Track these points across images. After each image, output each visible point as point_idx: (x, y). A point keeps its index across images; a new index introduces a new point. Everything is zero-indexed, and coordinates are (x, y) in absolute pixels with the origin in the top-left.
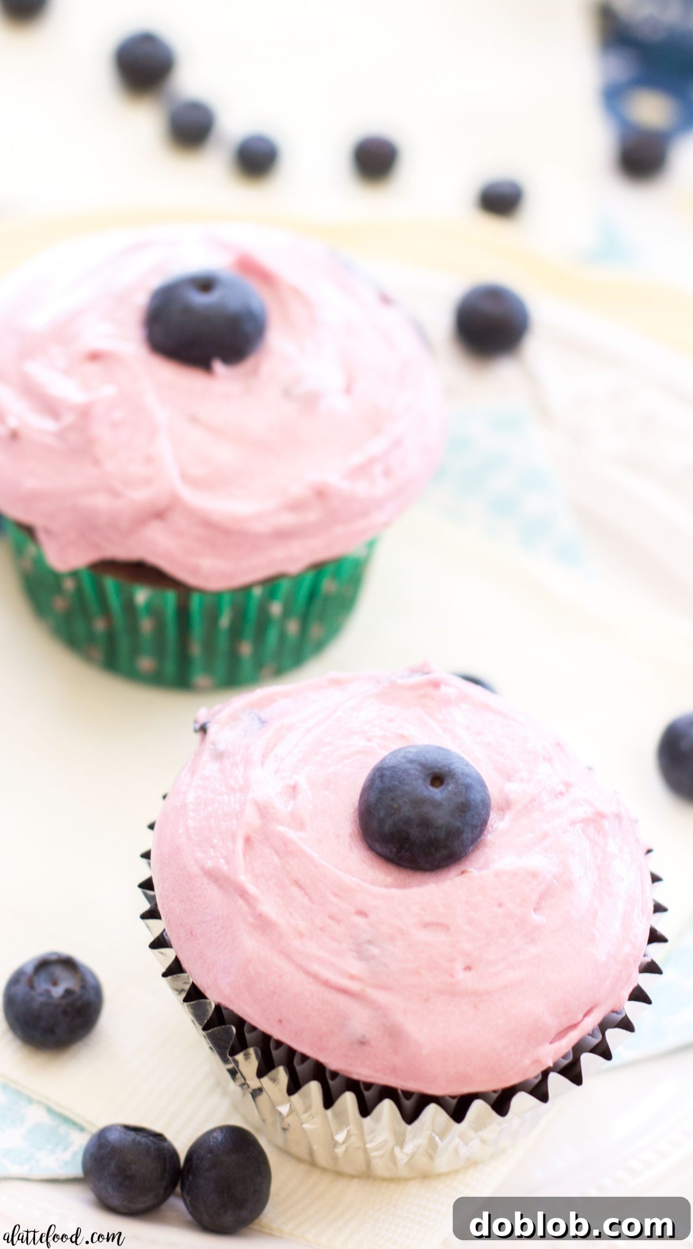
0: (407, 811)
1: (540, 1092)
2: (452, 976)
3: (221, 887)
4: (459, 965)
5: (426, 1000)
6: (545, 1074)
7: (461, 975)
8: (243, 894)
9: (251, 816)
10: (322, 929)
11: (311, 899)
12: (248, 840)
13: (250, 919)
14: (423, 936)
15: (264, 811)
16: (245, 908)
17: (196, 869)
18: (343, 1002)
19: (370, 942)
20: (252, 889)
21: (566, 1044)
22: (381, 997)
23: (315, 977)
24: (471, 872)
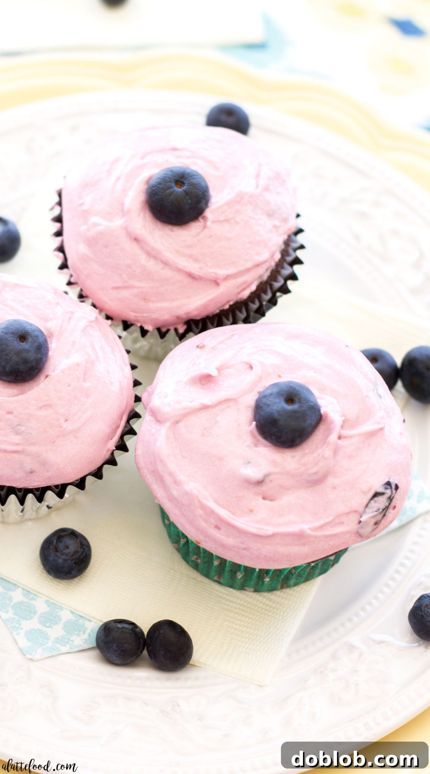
0: (15, 359)
1: (113, 462)
2: (61, 427)
4: (62, 421)
5: (54, 442)
6: (112, 454)
7: (64, 425)
14: (42, 413)
19: (19, 425)
21: (116, 438)
22: (33, 449)
24: (51, 375)
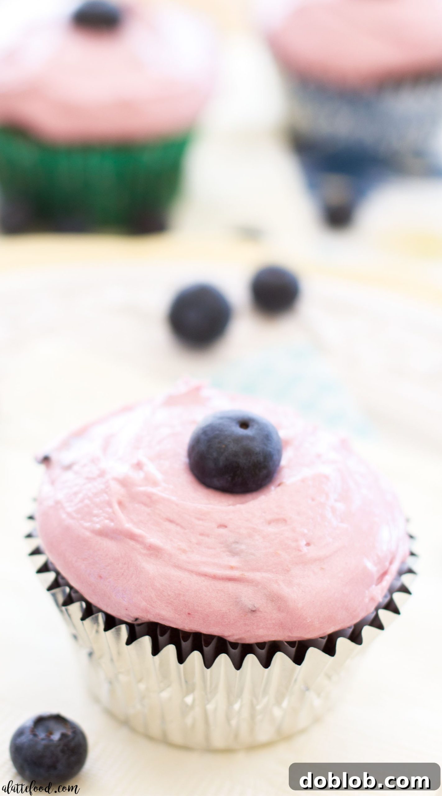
0: (233, 447)
1: (377, 623)
3: (112, 538)
4: (302, 544)
5: (288, 571)
7: (305, 549)
8: (132, 537)
9: (116, 487)
10: (199, 544)
11: (182, 527)
12: (120, 503)
13: (145, 552)
14: (271, 529)
15: (124, 483)
16: (138, 546)
17: (88, 534)
18: (230, 586)
19: (236, 542)
20: (137, 531)
21: (386, 585)
22: (257, 576)
23: (205, 575)
